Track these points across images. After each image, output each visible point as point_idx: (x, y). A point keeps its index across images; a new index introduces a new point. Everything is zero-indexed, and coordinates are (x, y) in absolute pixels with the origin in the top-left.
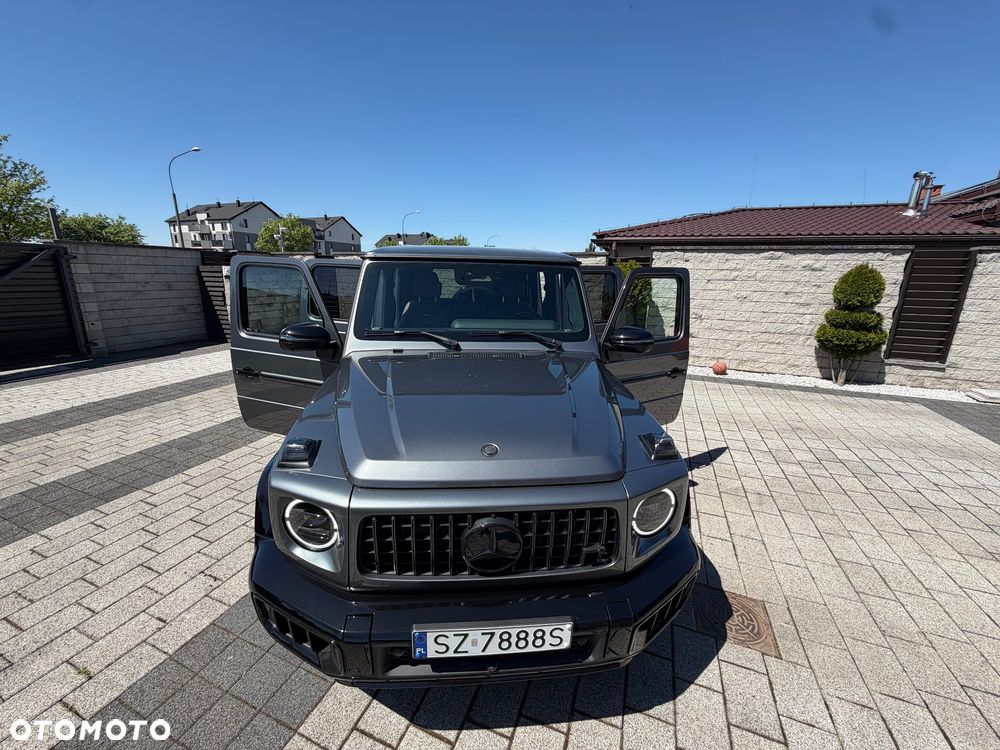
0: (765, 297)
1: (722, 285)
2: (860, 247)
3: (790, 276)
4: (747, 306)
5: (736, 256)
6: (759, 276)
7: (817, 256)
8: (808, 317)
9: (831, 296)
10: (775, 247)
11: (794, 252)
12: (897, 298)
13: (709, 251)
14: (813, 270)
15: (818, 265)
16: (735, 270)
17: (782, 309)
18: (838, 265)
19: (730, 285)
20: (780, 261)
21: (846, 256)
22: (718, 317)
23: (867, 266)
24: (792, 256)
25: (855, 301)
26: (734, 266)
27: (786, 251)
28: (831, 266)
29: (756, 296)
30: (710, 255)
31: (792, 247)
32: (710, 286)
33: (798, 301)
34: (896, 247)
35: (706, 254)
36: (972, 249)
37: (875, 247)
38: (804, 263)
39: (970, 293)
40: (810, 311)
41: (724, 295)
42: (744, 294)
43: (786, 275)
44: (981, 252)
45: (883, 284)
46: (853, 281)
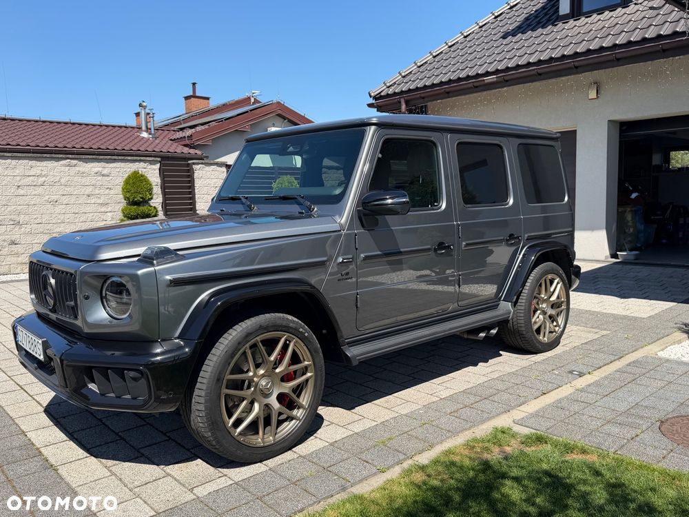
0: (73, 199)
1: (32, 191)
2: (129, 158)
3: (87, 181)
4: (58, 209)
5: (39, 163)
6: (63, 181)
7: (103, 164)
8: (109, 214)
9: (122, 196)
10: (70, 156)
11: (86, 161)
12: (161, 196)
13: (12, 158)
14: (103, 175)
15: (105, 172)
16: (40, 176)
17: (88, 209)
18: (120, 171)
19: (40, 190)
20: (77, 169)
21: (123, 164)
22: (36, 222)
23: (138, 173)
24: (85, 164)
25: (138, 198)
26: (39, 172)
27: (80, 159)
28: (114, 172)
29: (65, 200)
30: (14, 162)
31: (84, 157)
32: (21, 192)
33: (98, 202)
34: (151, 159)
35: (9, 161)
36: (189, 162)
37: (138, 158)
38: (96, 170)
39: (196, 191)
40: (109, 209)
41: (36, 200)
42: (55, 198)
43: (84, 181)
44: (194, 164)
45: (151, 185)
46: (133, 183)
